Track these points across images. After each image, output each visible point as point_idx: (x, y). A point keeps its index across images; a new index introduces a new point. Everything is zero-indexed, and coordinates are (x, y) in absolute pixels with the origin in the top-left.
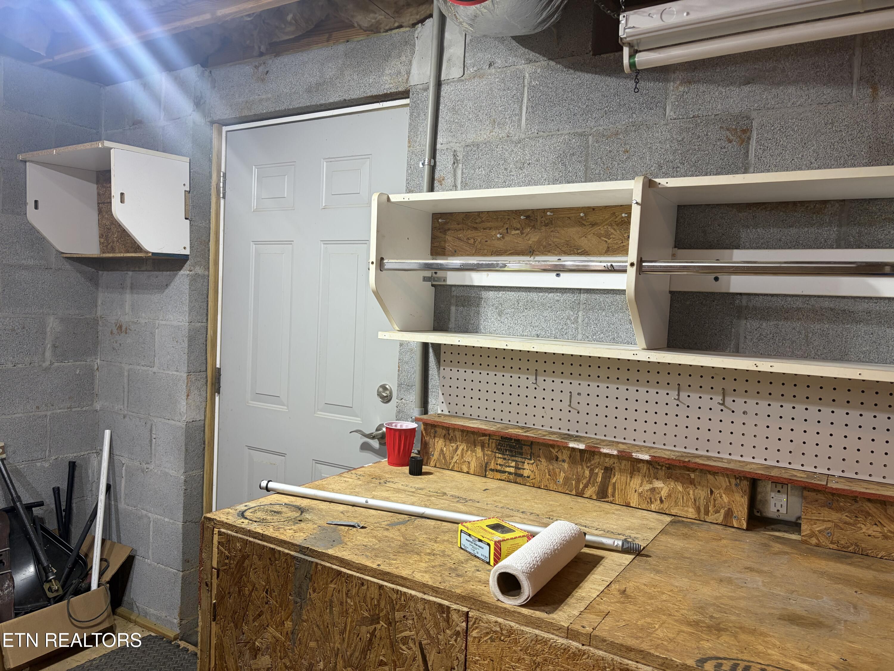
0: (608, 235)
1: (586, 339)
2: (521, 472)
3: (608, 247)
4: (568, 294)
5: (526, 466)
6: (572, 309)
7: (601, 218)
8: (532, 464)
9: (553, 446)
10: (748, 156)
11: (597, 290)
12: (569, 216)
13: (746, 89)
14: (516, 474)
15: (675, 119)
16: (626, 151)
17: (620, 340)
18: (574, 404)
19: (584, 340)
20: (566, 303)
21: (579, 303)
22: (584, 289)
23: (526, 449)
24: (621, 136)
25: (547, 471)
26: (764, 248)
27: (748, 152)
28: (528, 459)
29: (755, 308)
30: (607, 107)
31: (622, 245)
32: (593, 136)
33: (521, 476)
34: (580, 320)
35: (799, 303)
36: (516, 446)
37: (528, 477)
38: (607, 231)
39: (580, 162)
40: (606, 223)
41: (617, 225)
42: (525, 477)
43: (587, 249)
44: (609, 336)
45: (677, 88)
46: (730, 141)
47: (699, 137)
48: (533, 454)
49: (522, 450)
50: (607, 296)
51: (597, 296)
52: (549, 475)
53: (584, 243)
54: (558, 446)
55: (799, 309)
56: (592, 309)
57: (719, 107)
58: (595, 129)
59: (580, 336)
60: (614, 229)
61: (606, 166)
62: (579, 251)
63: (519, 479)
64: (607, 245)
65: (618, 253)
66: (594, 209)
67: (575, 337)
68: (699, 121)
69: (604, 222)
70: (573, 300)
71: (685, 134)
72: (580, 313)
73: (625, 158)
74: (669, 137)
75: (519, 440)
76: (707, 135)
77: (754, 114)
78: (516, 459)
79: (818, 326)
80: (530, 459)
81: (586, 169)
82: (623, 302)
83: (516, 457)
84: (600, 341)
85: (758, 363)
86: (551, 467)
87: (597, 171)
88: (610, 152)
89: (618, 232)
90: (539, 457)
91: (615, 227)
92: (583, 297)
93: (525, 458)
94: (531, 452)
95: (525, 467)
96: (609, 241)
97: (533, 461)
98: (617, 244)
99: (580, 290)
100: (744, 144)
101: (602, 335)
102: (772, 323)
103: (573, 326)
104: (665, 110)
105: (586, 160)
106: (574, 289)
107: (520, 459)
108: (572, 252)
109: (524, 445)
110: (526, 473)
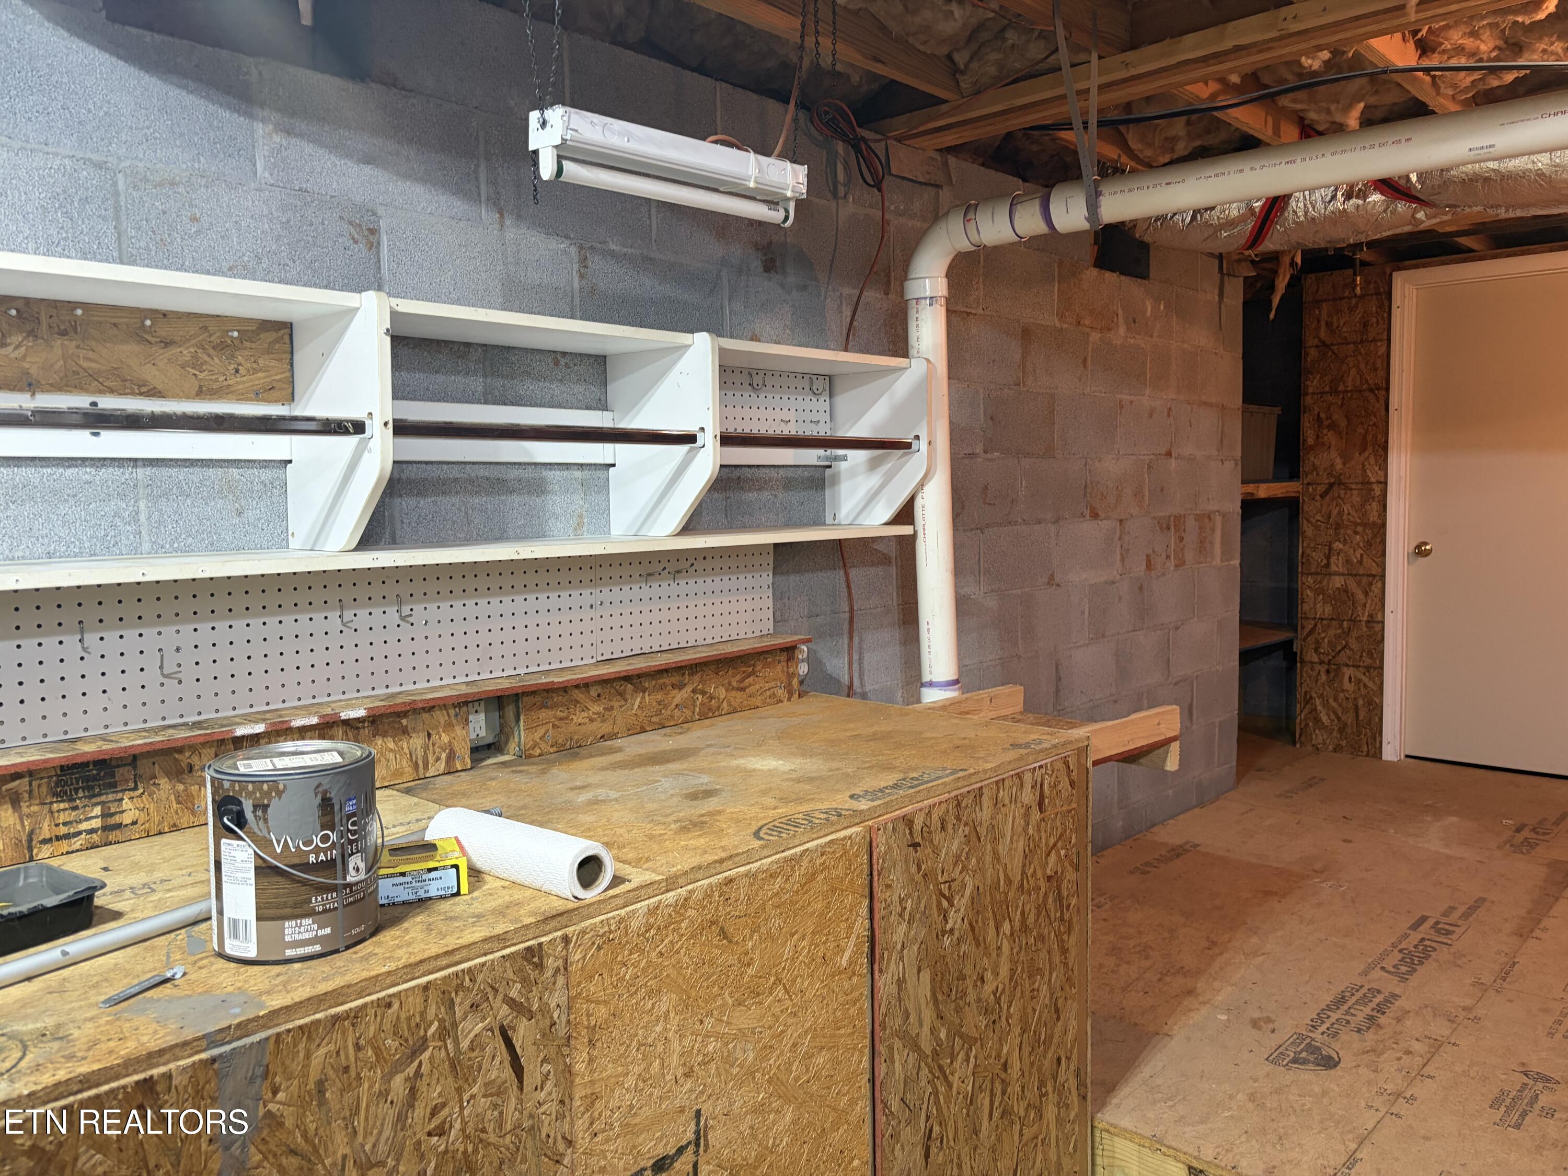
0: (196, 364)
1: (159, 550)
2: (117, 819)
3: (201, 387)
4: (111, 470)
5: (126, 804)
6: (123, 496)
7: (181, 333)
8: (140, 796)
9: (180, 750)
10: (379, 268)
11: (171, 460)
12: (113, 320)
13: (367, 170)
14: (105, 828)
15: (272, 185)
16: (194, 219)
17: (225, 545)
18: (169, 668)
19: (156, 553)
20: (108, 487)
21: (135, 486)
22: (143, 460)
23: (120, 773)
24: (181, 189)
25: (172, 797)
26: (412, 399)
27: (379, 261)
28: (130, 790)
29: (409, 481)
30: (148, 128)
31: (226, 383)
32: (126, 176)
33: (119, 826)
34: (143, 517)
35: (455, 472)
36: (98, 774)
37: (134, 823)
38: (195, 356)
39: (104, 219)
40: (194, 342)
41: (214, 348)
42: (126, 825)
43: (160, 387)
44: (203, 539)
45: (270, 135)
46: (356, 242)
47: (311, 225)
48: (141, 776)
49: (114, 776)
50: (191, 470)
51: (173, 472)
52: (179, 803)
53: (151, 374)
54: (190, 747)
55: (456, 480)
56: (166, 494)
57: (335, 186)
58: (128, 163)
59: (146, 546)
60: (209, 356)
61: (158, 239)
62: (144, 389)
63: (112, 836)
64: (197, 383)
65: (221, 398)
66: (165, 315)
67: (136, 548)
68: (309, 199)
69: (189, 340)
70: (123, 480)
71: (290, 213)
72: (142, 505)
73: (194, 230)
74: (266, 212)
75: (105, 760)
76: (323, 223)
77: (381, 211)
78: (103, 798)
79: (477, 501)
80: (135, 788)
81: (119, 235)
82: (221, 480)
83: (100, 795)
84: (187, 551)
85: (520, 550)
86: (181, 787)
87: (143, 244)
88: (164, 213)
89: (216, 360)
90: (155, 777)
91: (212, 352)
92: (141, 473)
93: (123, 791)
94: (135, 775)
95: (124, 807)
96: (201, 376)
97: (141, 791)
98: (217, 380)
99: (135, 460)
100: (374, 249)
101: (190, 540)
102: (430, 500)
103: (129, 528)
104: (255, 165)
105: (117, 218)
106: (123, 459)
107: (111, 797)
108: (128, 391)
109: (118, 766)
110: (127, 819)
